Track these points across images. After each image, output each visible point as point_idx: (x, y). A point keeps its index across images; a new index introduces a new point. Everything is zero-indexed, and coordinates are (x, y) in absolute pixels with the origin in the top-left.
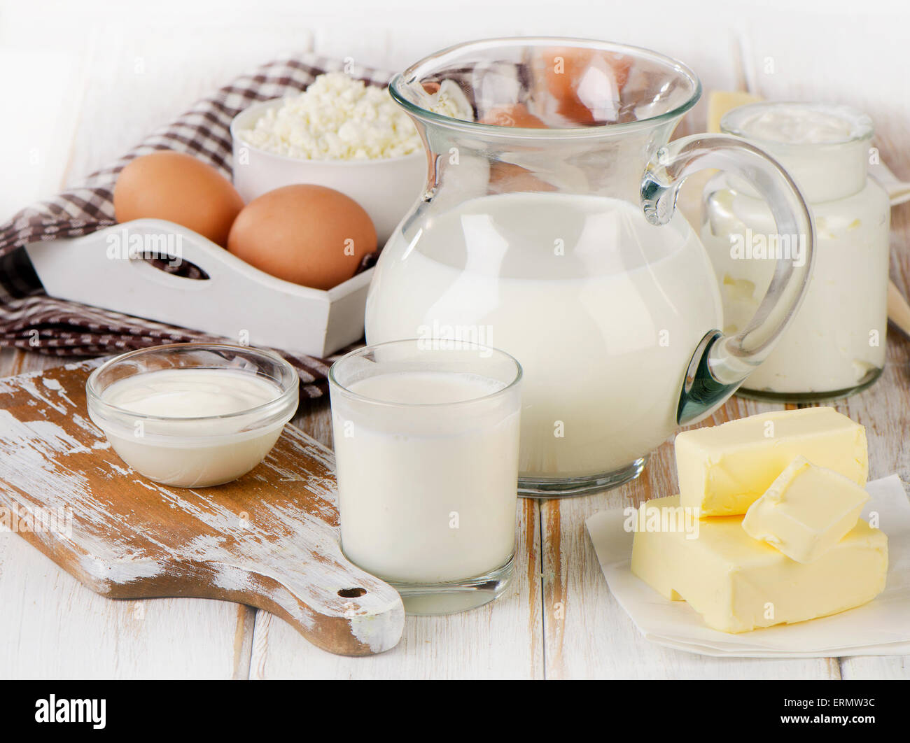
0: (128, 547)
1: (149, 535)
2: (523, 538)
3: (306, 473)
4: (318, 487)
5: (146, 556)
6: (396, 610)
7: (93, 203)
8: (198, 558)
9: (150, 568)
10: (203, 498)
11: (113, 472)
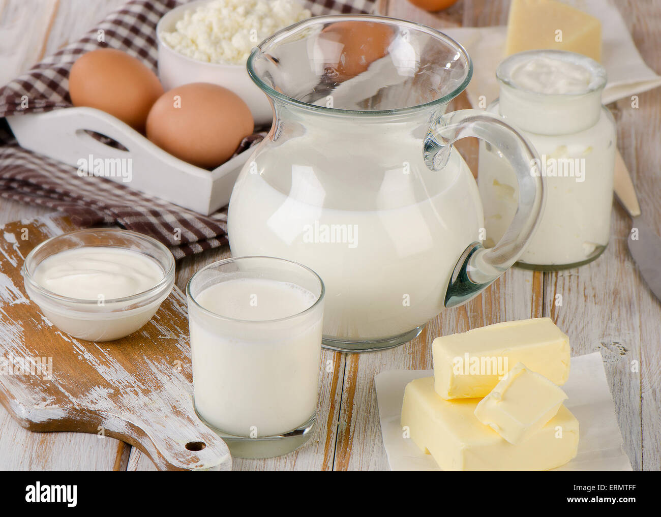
0: (44, 395)
1: (59, 383)
2: (329, 389)
3: (178, 331)
4: (186, 345)
5: (55, 404)
6: (225, 464)
7: (55, 80)
8: (92, 407)
9: (57, 413)
10: (103, 351)
11: (43, 323)
